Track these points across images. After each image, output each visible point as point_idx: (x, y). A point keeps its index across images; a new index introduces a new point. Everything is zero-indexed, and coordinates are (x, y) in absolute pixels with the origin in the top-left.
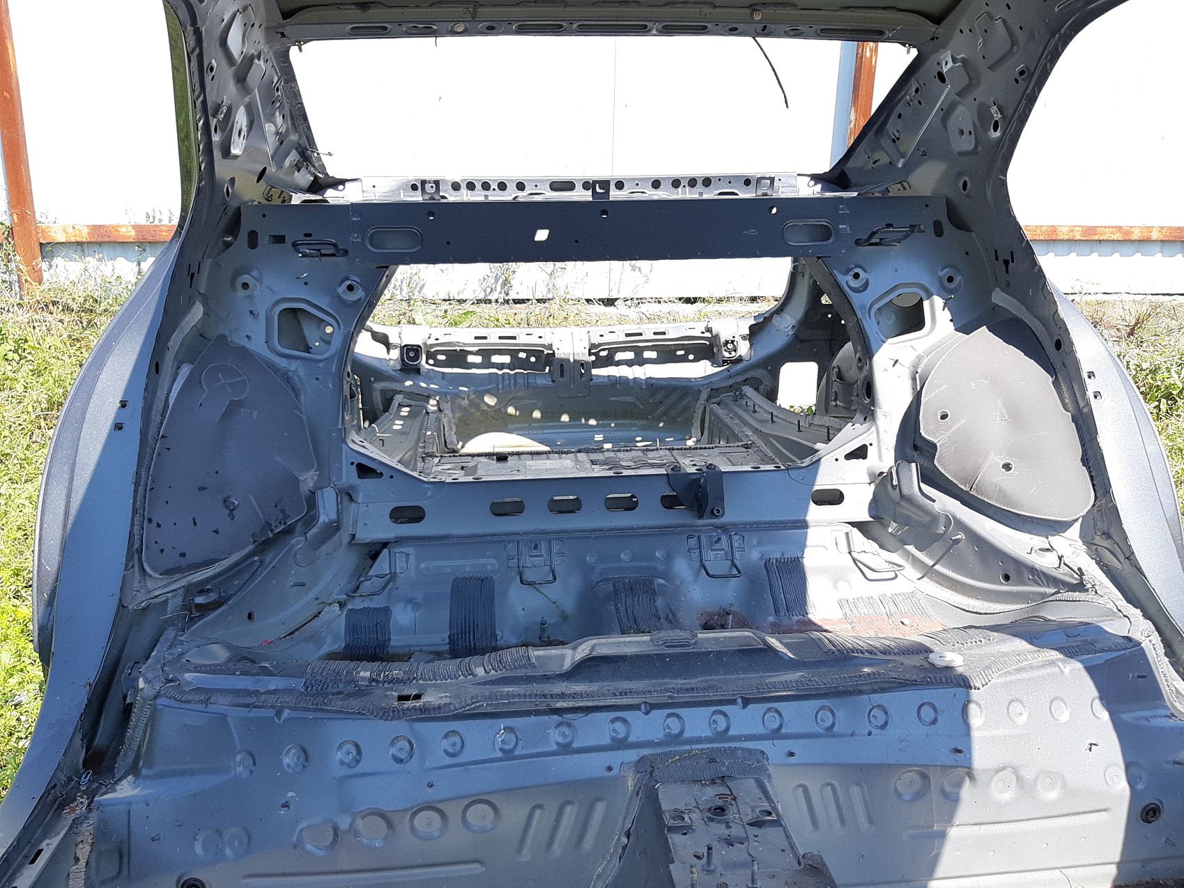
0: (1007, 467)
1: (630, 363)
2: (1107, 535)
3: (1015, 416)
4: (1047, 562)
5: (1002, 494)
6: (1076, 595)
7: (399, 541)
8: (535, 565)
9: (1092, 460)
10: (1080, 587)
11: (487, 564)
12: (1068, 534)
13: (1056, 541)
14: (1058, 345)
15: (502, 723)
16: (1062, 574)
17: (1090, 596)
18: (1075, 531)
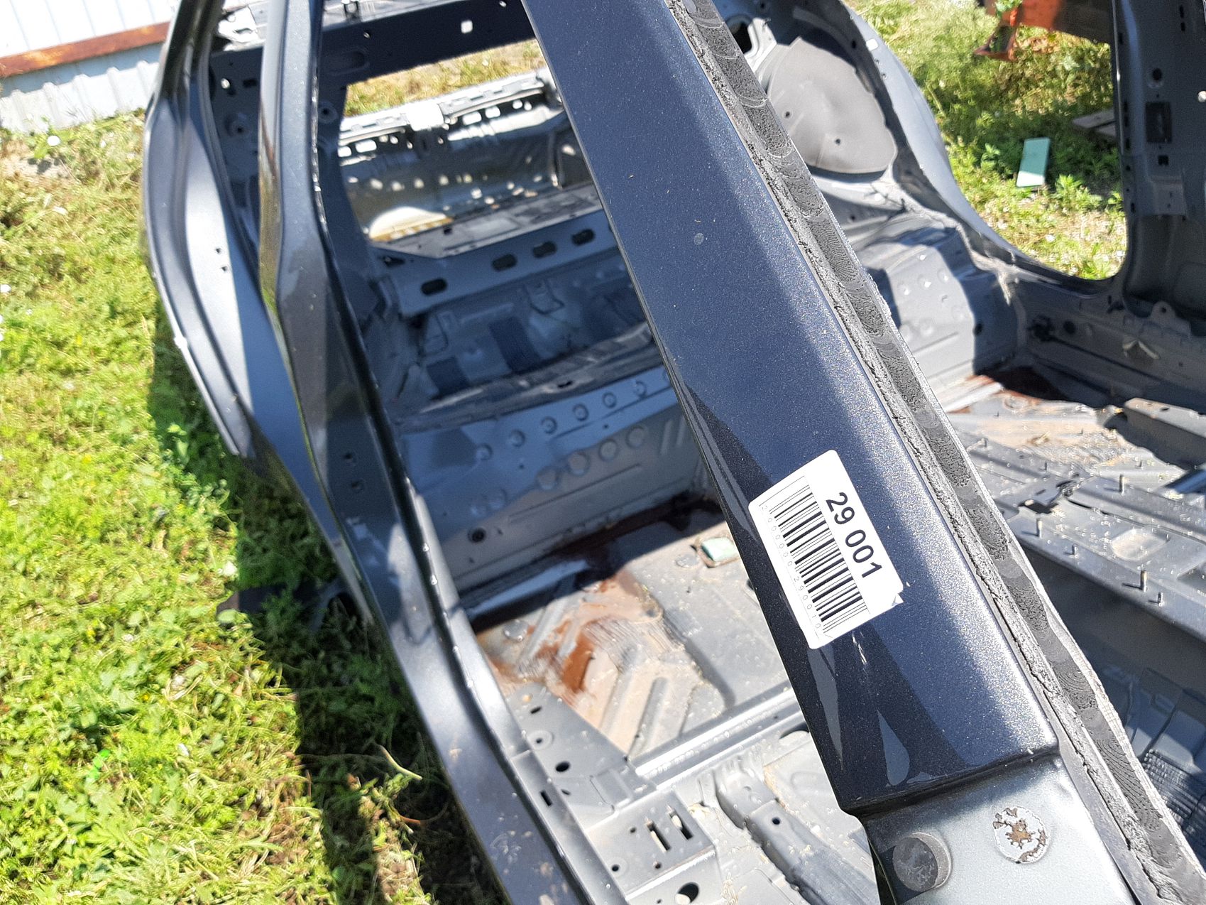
0: (838, 141)
1: (477, 124)
2: (909, 173)
3: (836, 104)
4: (877, 201)
5: (839, 162)
6: (904, 216)
7: (437, 308)
8: (540, 299)
9: (892, 122)
10: (903, 210)
11: (505, 307)
12: (883, 179)
13: (876, 184)
14: (854, 45)
15: (633, 380)
16: (889, 205)
17: (912, 214)
18: (888, 177)
